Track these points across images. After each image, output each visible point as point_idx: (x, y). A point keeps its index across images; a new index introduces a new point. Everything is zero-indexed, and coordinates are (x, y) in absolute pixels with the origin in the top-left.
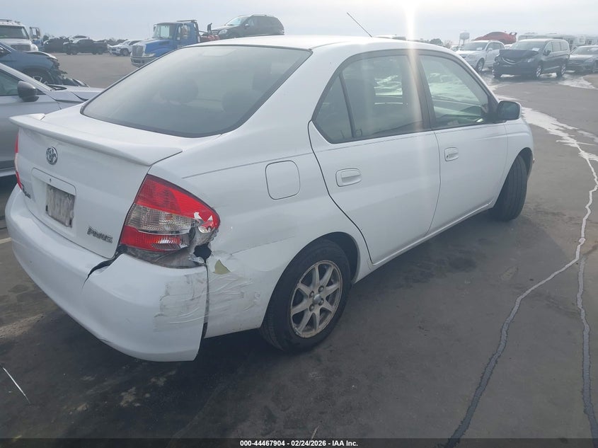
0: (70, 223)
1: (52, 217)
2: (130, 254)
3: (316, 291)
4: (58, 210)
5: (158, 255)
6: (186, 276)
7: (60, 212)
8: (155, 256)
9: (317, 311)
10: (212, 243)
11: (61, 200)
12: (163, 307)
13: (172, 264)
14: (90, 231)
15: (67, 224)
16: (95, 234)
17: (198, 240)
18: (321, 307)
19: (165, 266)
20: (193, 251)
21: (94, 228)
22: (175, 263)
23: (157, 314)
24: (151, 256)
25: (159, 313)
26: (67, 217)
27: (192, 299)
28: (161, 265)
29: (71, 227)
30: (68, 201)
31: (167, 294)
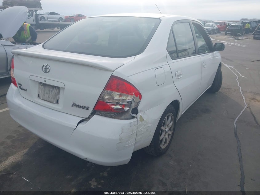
0: (57, 102)
1: (43, 99)
2: (98, 114)
3: (166, 127)
4: (48, 96)
5: (113, 114)
6: (130, 123)
7: (49, 97)
8: (112, 115)
9: (167, 136)
10: (138, 107)
11: (49, 90)
12: (121, 139)
13: (122, 118)
14: (74, 105)
15: (54, 102)
16: (77, 106)
17: (133, 106)
18: (168, 133)
19: (119, 119)
20: (131, 111)
21: (77, 103)
22: (123, 117)
23: (118, 142)
24: (109, 115)
25: (119, 142)
26: (54, 99)
27: (132, 134)
28: (117, 118)
29: (58, 104)
30: (55, 91)
31: (122, 132)
